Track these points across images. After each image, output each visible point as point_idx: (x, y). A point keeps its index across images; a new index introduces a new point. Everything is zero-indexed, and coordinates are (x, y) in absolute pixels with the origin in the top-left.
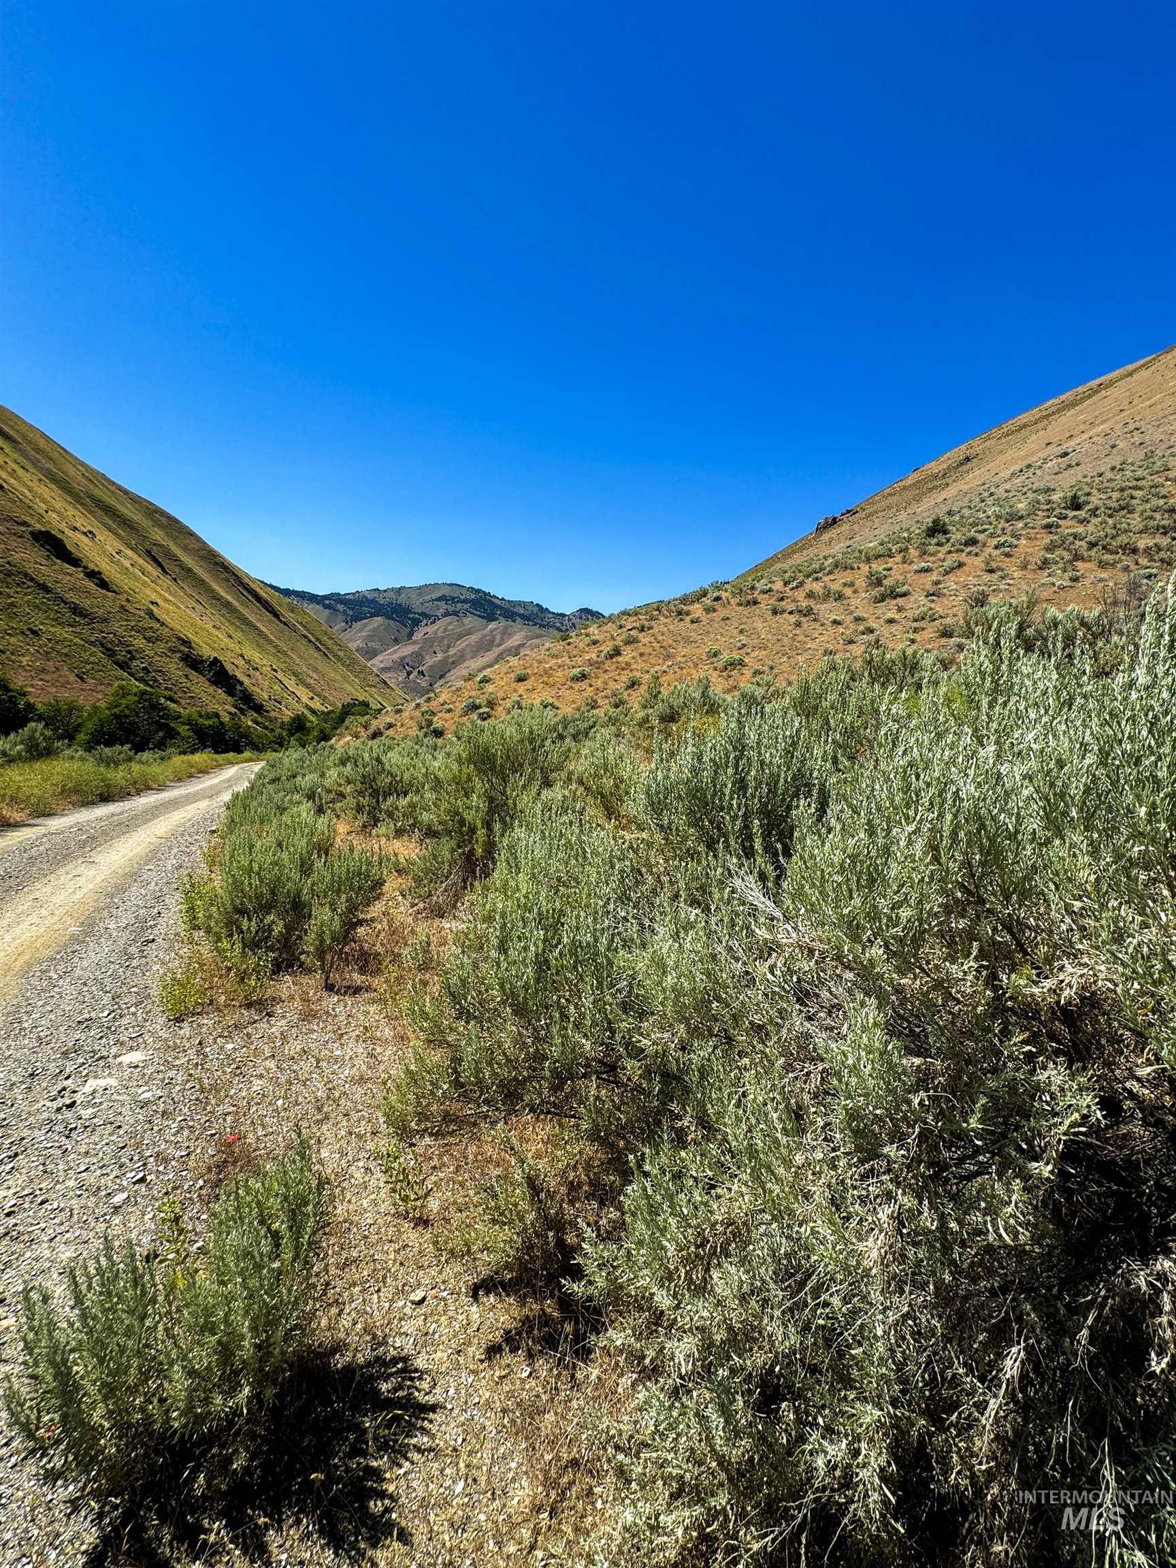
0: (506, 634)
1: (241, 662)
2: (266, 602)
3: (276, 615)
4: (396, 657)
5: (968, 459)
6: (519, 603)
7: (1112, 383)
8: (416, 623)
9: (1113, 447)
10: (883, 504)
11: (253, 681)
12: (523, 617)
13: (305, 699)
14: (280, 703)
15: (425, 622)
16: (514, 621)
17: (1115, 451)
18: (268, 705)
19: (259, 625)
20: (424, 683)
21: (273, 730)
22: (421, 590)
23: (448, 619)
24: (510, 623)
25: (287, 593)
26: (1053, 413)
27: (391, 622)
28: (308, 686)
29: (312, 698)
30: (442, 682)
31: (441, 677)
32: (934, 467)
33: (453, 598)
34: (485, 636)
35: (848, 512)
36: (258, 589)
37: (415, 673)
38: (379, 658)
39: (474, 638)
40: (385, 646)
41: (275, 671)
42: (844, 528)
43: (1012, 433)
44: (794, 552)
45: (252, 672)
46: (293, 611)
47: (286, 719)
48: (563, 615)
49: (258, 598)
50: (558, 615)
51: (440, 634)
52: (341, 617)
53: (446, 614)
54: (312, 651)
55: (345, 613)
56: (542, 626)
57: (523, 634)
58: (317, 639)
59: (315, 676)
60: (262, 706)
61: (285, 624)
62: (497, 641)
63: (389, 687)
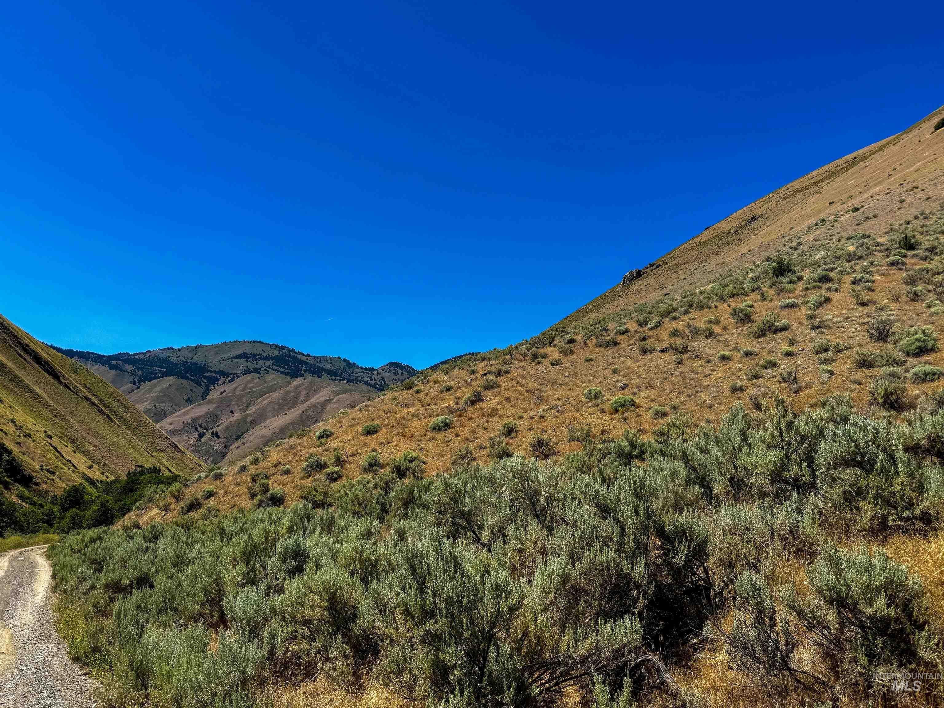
0: (311, 390)
1: (11, 429)
2: (47, 363)
3: (56, 376)
4: (188, 418)
5: (754, 218)
6: (326, 359)
7: (864, 158)
8: (213, 381)
9: (902, 201)
10: (684, 258)
11: (23, 449)
12: (330, 373)
13: (82, 468)
14: (53, 473)
15: (222, 380)
16: (320, 377)
17: (905, 205)
18: (38, 477)
19: (35, 387)
20: (217, 445)
21: (41, 506)
22: (219, 348)
23: (249, 377)
24: (316, 378)
25: (70, 353)
26: (820, 181)
27: (185, 381)
28: (85, 453)
29: (91, 467)
30: (239, 442)
31: (239, 437)
32: (723, 226)
33: (254, 355)
34: (288, 393)
35: (652, 265)
36: (39, 350)
37: (208, 435)
38: (168, 420)
39: (276, 395)
40: (176, 406)
41: (50, 437)
42: (650, 280)
43: (789, 197)
44: (604, 303)
45: (23, 439)
46: (76, 372)
47: (59, 493)
48: (371, 370)
49: (38, 359)
50: (366, 369)
51: (238, 392)
52: (128, 378)
53: (247, 372)
54: (94, 414)
55: (133, 373)
56: (350, 381)
57: (329, 389)
58: (101, 401)
59: (95, 441)
60: (31, 478)
61: (66, 386)
62: (302, 397)
63: (179, 451)
